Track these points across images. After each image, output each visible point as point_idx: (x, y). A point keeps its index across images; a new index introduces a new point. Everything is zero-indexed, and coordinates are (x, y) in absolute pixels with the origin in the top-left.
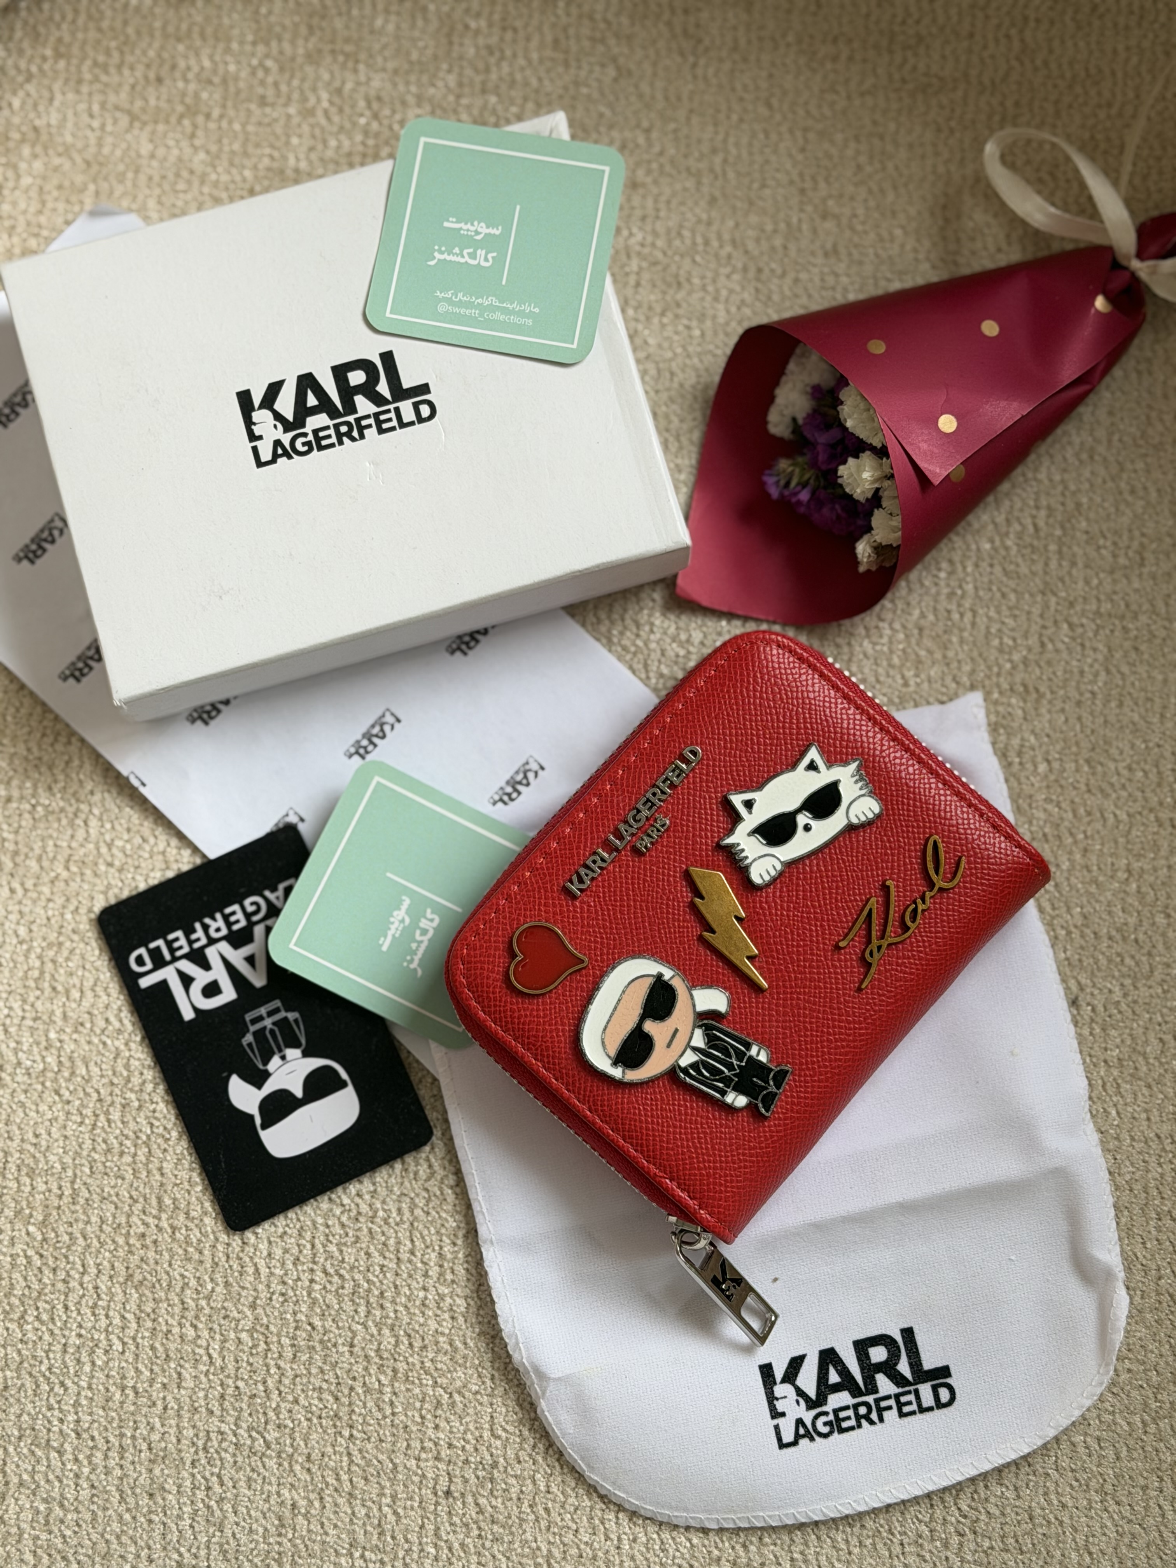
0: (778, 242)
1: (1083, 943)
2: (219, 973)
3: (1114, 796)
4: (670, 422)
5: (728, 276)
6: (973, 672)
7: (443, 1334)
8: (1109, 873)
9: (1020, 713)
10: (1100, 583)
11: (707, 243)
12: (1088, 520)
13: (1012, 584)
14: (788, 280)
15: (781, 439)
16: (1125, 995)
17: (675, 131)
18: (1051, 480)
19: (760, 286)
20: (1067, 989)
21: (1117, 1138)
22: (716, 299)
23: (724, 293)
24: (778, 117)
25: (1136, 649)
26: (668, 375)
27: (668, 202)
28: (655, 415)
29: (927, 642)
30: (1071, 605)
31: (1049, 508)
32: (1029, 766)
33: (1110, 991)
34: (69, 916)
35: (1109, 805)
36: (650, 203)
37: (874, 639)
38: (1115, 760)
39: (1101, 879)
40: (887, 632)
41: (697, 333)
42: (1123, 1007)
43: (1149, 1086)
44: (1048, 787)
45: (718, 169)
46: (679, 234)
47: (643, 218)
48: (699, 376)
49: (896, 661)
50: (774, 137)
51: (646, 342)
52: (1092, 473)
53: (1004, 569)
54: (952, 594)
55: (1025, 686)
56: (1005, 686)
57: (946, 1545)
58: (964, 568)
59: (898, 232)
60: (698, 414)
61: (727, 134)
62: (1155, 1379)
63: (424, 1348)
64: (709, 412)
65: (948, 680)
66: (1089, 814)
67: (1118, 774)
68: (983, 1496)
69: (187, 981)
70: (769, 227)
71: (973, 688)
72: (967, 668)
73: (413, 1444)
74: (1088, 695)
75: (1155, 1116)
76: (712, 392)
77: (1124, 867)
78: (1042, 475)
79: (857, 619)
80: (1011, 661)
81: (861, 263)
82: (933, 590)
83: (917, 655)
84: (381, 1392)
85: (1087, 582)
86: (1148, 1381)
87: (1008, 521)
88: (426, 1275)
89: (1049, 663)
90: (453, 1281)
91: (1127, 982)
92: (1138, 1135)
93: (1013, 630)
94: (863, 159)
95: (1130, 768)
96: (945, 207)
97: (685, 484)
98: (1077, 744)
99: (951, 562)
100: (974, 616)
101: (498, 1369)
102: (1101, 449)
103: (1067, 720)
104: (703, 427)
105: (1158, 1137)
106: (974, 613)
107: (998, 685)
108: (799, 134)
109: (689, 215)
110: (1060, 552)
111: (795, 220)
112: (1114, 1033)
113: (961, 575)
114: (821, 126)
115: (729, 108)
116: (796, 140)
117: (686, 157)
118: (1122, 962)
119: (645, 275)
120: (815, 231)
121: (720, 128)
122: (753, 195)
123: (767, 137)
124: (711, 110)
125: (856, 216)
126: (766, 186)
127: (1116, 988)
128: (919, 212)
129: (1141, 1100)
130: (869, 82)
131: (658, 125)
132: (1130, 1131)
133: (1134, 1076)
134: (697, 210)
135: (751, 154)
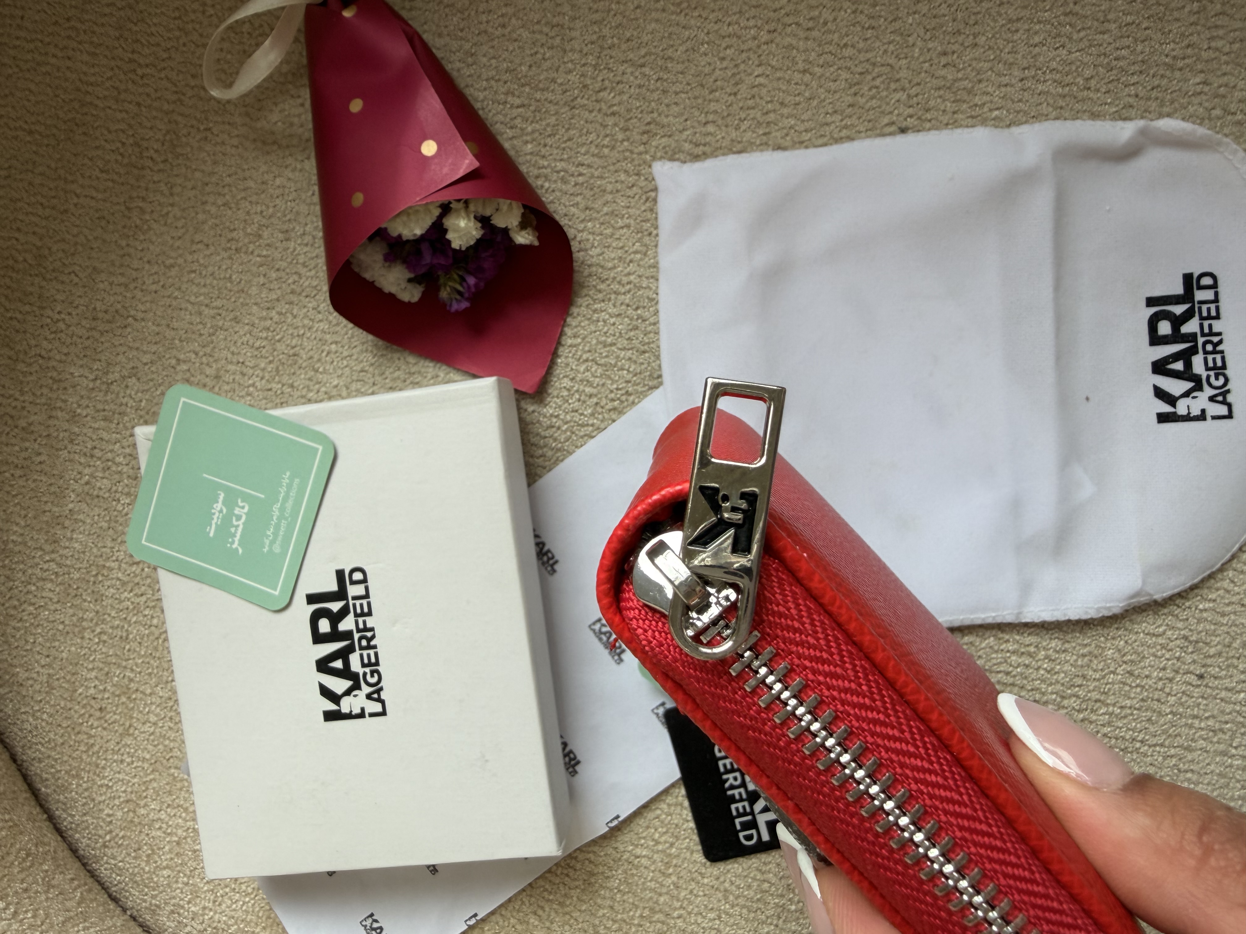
0: (274, 275)
1: (855, 117)
3: (742, 75)
4: (399, 378)
5: (294, 317)
7: (1076, 661)
8: (803, 87)
9: (664, 140)
10: (572, 61)
11: (266, 329)
12: (520, 65)
13: (562, 131)
14: (303, 271)
15: (424, 294)
16: (903, 89)
17: (181, 341)
18: (485, 89)
19: (304, 294)
20: (891, 134)
21: (1018, 112)
22: (310, 328)
23: (306, 322)
24: (180, 261)
25: (628, 40)
26: (363, 374)
27: (233, 353)
28: (392, 389)
29: (598, 204)
30: (585, 86)
31: (506, 94)
32: (708, 139)
33: (898, 101)
34: (706, 881)
35: (749, 80)
36: (231, 367)
37: (589, 246)
38: (714, 70)
39: (807, 94)
40: (585, 235)
41: (333, 347)
42: (913, 91)
43: (980, 81)
44: (727, 126)
45: (212, 312)
46: (257, 349)
47: (243, 374)
48: (367, 351)
49: (608, 231)
50: (195, 266)
51: (336, 386)
52: (484, 55)
53: (549, 136)
54: (563, 180)
55: (644, 133)
56: (642, 148)
58: (544, 167)
59: (278, 181)
60: (396, 355)
61: (188, 301)
62: (1217, 112)
63: (1084, 677)
64: (395, 347)
65: (630, 193)
66: (753, 97)
67: (726, 68)
70: (262, 280)
72: (623, 177)
73: (1156, 697)
74: (659, 84)
75: (1005, 80)
76: (381, 343)
77: (800, 76)
78: (481, 96)
80: (623, 140)
81: (298, 213)
82: (558, 194)
83: (607, 214)
84: (1111, 714)
85: (569, 72)
86: (1219, 118)
87: (512, 128)
88: (1027, 666)
89: (629, 111)
90: (1037, 646)
91: (893, 86)
92: (1016, 97)
93: (598, 136)
94: (220, 201)
95: (723, 59)
96: (264, 143)
97: (447, 374)
98: (696, 98)
99: (537, 177)
100: (583, 165)
101: (1112, 624)
102: (467, 46)
103: (676, 103)
104: (406, 354)
105: (1022, 80)
106: (580, 164)
107: (640, 154)
108: (195, 247)
110: (543, 90)
111: (258, 259)
112: (932, 103)
113: (549, 170)
114: (191, 229)
115: (169, 297)
116: (199, 250)
117: (201, 335)
118: (877, 87)
119: (285, 379)
120: (268, 245)
121: (183, 306)
122: (236, 289)
123: (194, 271)
124: (169, 311)
125: (262, 212)
126: (230, 277)
127: (897, 96)
128: (266, 163)
129: (990, 89)
130: (163, 187)
131: (174, 352)
132: (1013, 102)
133: (970, 92)
134: (242, 333)
135: (205, 286)
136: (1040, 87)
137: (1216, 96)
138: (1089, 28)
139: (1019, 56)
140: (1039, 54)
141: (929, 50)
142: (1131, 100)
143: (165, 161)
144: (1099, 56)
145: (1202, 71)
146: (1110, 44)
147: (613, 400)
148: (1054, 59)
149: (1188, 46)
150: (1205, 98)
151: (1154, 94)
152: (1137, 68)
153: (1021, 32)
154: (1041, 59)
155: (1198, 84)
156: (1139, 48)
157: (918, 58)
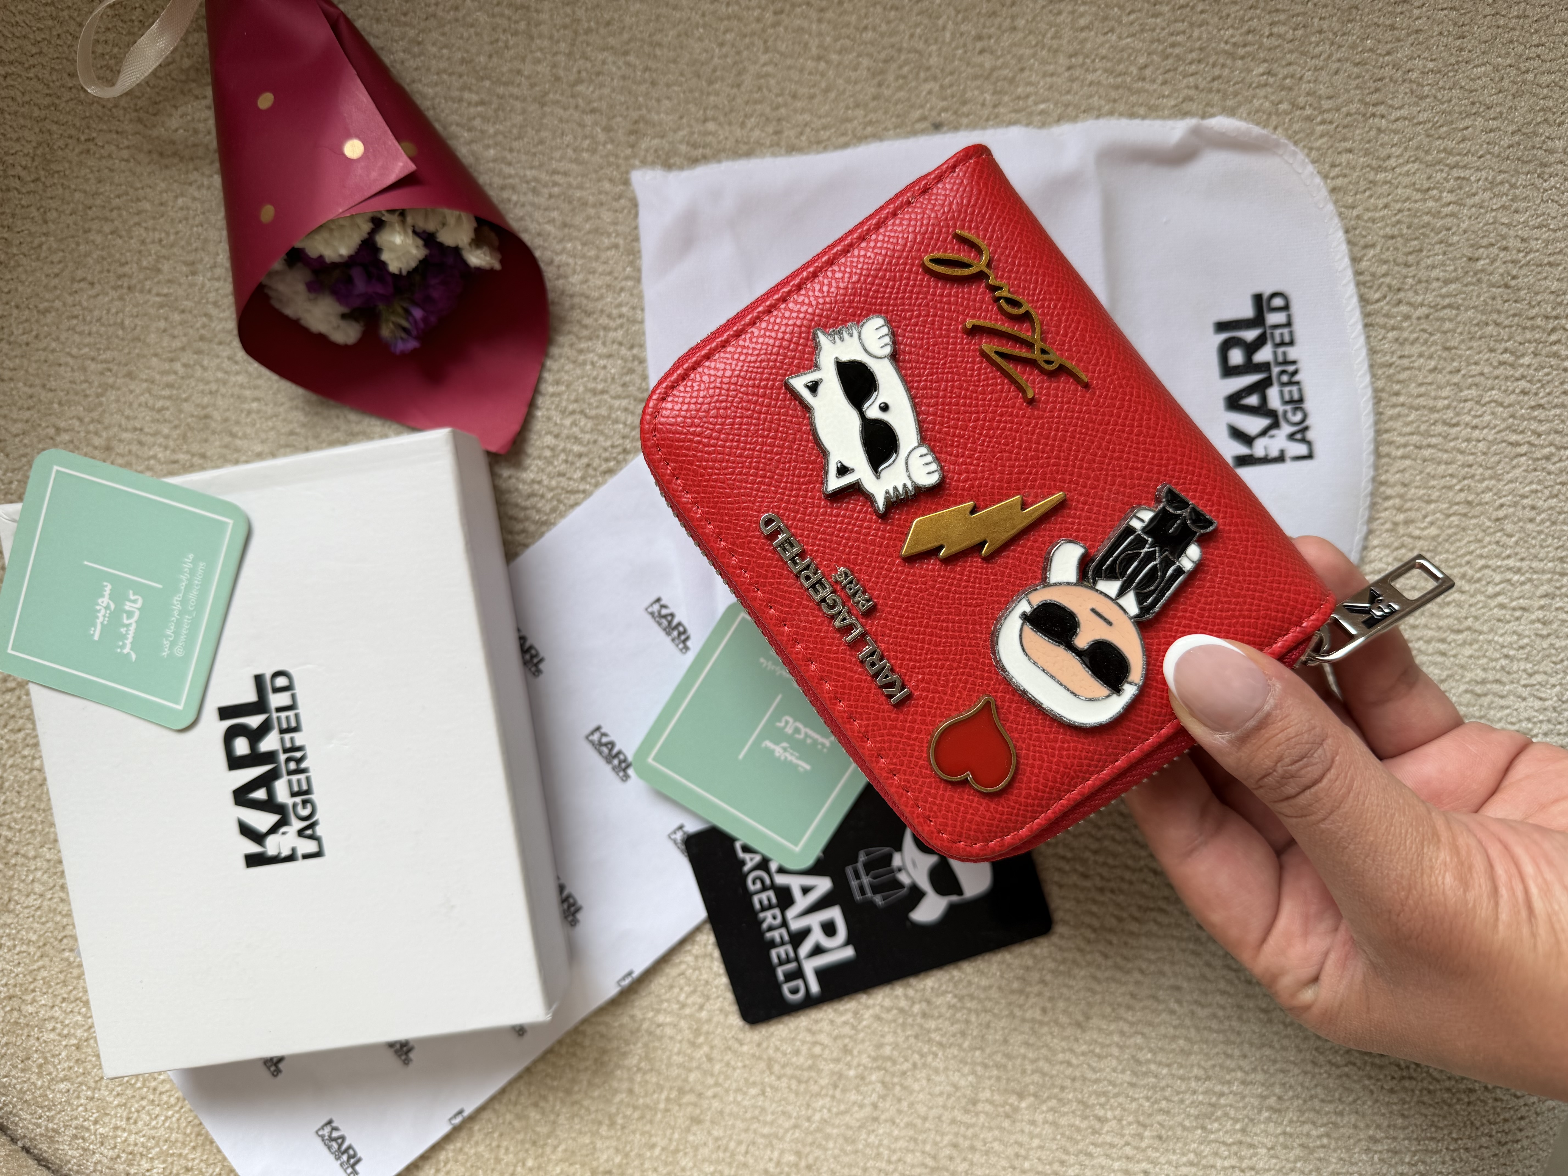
0: (177, 317)
1: (881, 112)
2: (815, 920)
3: (746, 63)
5: (205, 369)
6: (611, 180)
8: (818, 77)
9: (656, 142)
10: (541, 49)
11: (170, 386)
12: (479, 54)
13: (531, 132)
14: (214, 312)
15: (362, 333)
16: (935, 79)
17: (60, 404)
18: (436, 84)
20: (923, 132)
22: (225, 383)
23: (220, 375)
24: (58, 304)
25: (608, 24)
26: (292, 438)
27: (128, 418)
29: (578, 220)
30: (558, 79)
31: (462, 89)
32: (708, 139)
33: (930, 92)
34: (745, 1048)
35: (754, 69)
36: (126, 436)
37: (570, 271)
38: (712, 57)
39: (823, 86)
40: (564, 258)
41: (255, 405)
42: (946, 82)
43: (1022, 70)
44: (730, 124)
45: (100, 367)
46: (159, 411)
47: (141, 443)
48: (297, 408)
49: (592, 253)
50: (77, 310)
52: (434, 44)
53: (516, 139)
54: (534, 191)
55: (631, 133)
56: (629, 151)
57: (1407, 317)
58: (510, 176)
59: (180, 201)
60: (334, 412)
61: (69, 354)
62: (1284, 106)
64: (332, 402)
65: (616, 205)
66: (760, 89)
67: (726, 56)
68: (1368, 278)
69: (818, 950)
70: (162, 324)
71: (627, 182)
72: (607, 186)
74: (647, 75)
75: (1051, 68)
76: (313, 397)
77: (814, 63)
78: (430, 91)
79: (549, 285)
80: (605, 143)
81: (206, 241)
82: (529, 208)
83: (589, 232)
85: (538, 61)
86: (1287, 113)
87: (470, 130)
89: (611, 107)
91: (923, 75)
92: (1064, 88)
93: (575, 137)
94: (107, 228)
95: (722, 45)
96: (161, 154)
98: (691, 91)
99: (503, 188)
100: (558, 172)
102: (412, 33)
103: (669, 98)
105: (1069, 69)
106: (555, 172)
107: (627, 157)
108: (76, 286)
109: (142, 399)
110: (506, 84)
111: (158, 299)
112: (969, 95)
113: (517, 180)
114: (70, 264)
115: (44, 350)
116: (81, 290)
117: (86, 396)
118: (904, 77)
119: (195, 447)
120: (170, 281)
121: (63, 360)
122: (129, 337)
123: (76, 317)
124: (45, 367)
125: (160, 240)
126: (122, 323)
127: (927, 86)
128: (164, 180)
129: (1034, 78)
130: (35, 213)
131: (53, 419)
132: (1060, 93)
133: (1012, 81)
134: (138, 391)
135: (90, 334)
136: (1090, 77)
137: (1283, 88)
138: (1140, 10)
139: (1065, 42)
140: (1085, 40)
141: (962, 34)
142: (1192, 92)
143: (37, 180)
144: (1152, 42)
145: (1265, 61)
146: (1163, 29)
147: (607, 460)
148: (1102, 45)
149: (1249, 32)
150: (1269, 90)
151: (1215, 84)
152: (1194, 55)
153: (1064, 15)
154: (1089, 45)
155: (1263, 74)
156: (1196, 34)
157: (950, 44)
